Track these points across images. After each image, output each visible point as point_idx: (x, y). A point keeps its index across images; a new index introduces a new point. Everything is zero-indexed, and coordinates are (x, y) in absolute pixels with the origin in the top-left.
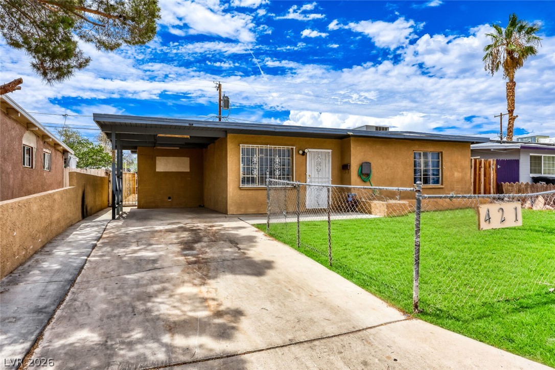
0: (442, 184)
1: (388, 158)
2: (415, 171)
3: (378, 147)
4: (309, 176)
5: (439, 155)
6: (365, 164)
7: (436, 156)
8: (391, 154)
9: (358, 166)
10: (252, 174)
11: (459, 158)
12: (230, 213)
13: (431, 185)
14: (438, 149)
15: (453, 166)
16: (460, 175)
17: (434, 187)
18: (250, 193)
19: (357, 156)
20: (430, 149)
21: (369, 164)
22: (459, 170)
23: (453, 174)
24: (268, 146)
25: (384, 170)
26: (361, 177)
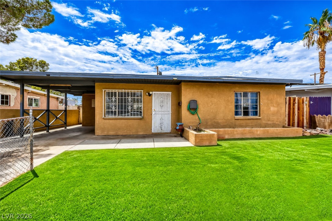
0: (260, 116)
1: (212, 97)
2: (236, 107)
3: (204, 89)
4: (154, 110)
5: (257, 94)
6: (193, 101)
7: (255, 95)
8: (215, 94)
9: (188, 103)
10: (111, 109)
11: (275, 96)
12: (97, 134)
13: (250, 117)
14: (256, 90)
15: (269, 102)
16: (276, 109)
17: (252, 118)
18: (111, 121)
19: (187, 96)
20: (249, 90)
21: (195, 102)
22: (275, 105)
23: (270, 109)
24: (123, 90)
25: (209, 105)
26: (189, 111)
